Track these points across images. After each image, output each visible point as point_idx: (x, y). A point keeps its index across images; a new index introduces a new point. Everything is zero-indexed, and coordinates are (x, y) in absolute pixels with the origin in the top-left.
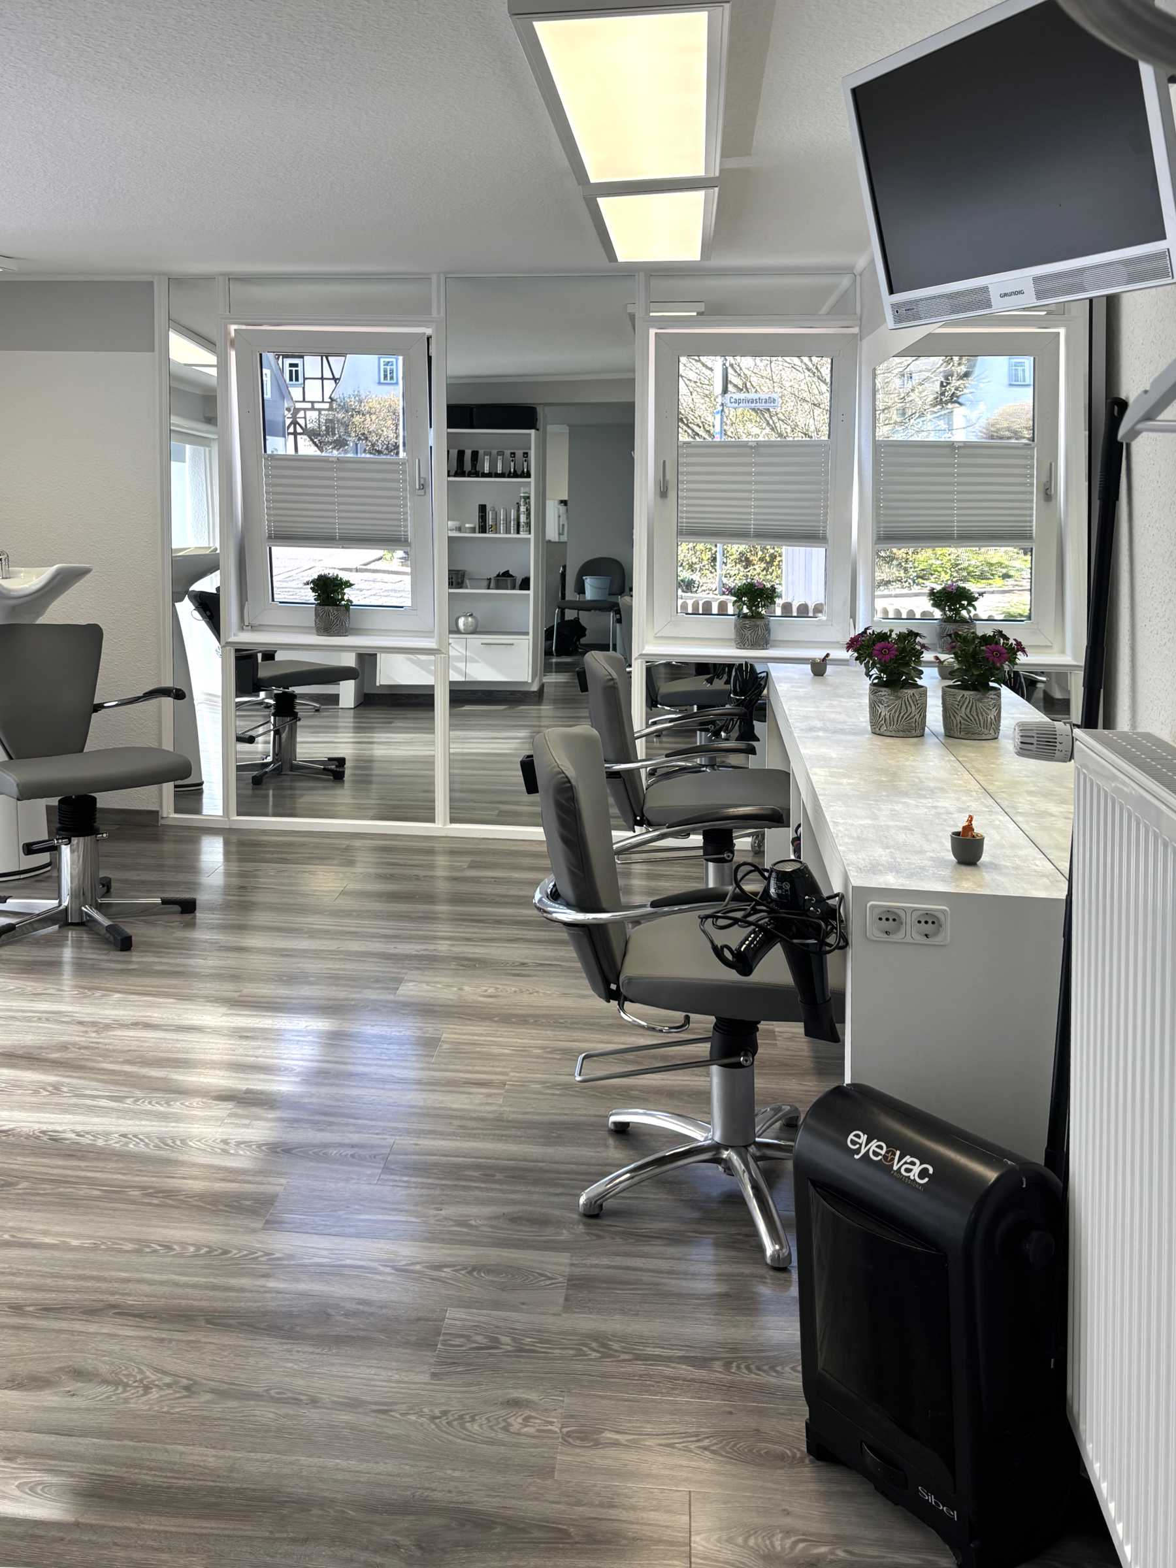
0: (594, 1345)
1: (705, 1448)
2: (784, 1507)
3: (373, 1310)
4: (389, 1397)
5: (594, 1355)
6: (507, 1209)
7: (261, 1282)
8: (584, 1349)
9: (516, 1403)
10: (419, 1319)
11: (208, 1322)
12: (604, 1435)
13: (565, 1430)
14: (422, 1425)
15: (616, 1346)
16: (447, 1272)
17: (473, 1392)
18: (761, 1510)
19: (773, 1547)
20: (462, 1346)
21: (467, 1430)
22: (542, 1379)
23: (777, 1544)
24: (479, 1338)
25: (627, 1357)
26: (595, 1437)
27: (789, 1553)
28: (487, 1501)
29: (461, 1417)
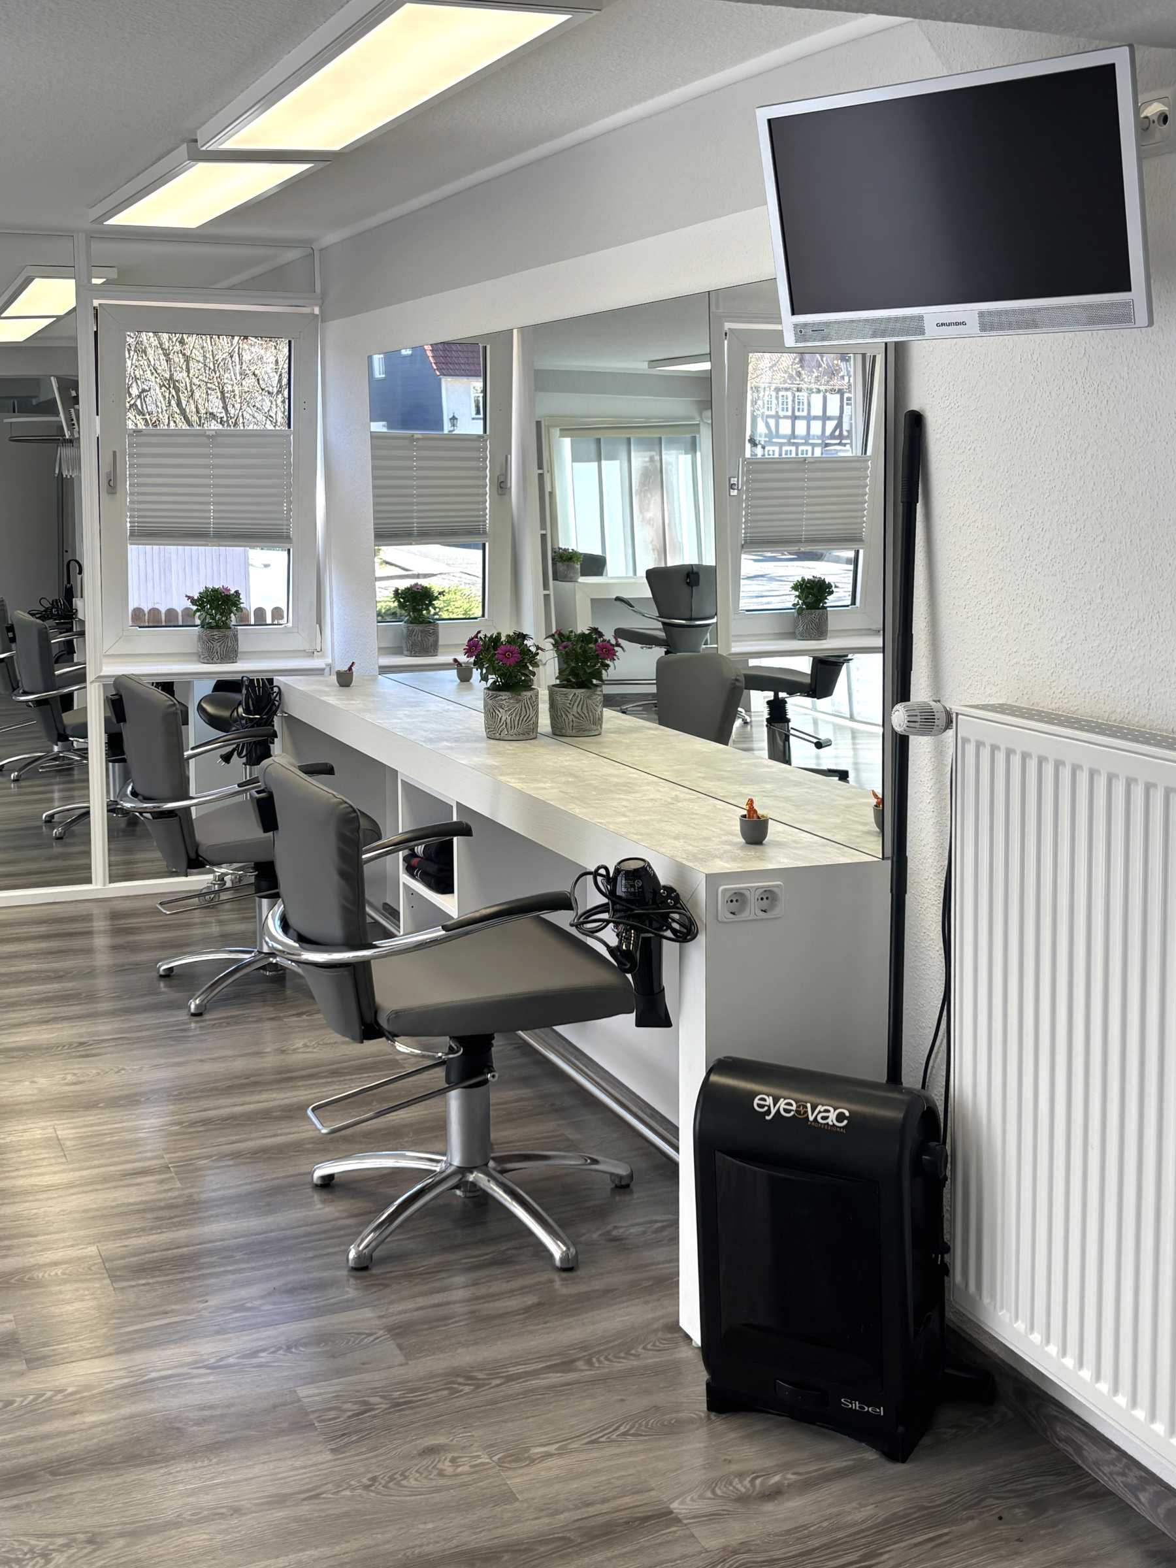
0: (460, 1380)
1: (624, 1434)
2: (723, 1458)
3: (218, 1412)
4: (307, 1484)
5: (467, 1389)
6: (276, 1283)
7: (77, 1420)
8: (454, 1386)
9: (431, 1451)
10: (275, 1407)
11: (53, 1474)
12: (531, 1452)
13: (495, 1458)
14: (360, 1495)
15: (480, 1376)
16: (264, 1357)
17: (382, 1454)
18: (707, 1466)
19: (737, 1490)
20: (339, 1418)
21: (405, 1487)
22: (437, 1423)
23: (739, 1486)
24: (348, 1406)
25: (498, 1381)
26: (526, 1455)
27: (753, 1492)
28: (476, 1538)
29: (392, 1478)
